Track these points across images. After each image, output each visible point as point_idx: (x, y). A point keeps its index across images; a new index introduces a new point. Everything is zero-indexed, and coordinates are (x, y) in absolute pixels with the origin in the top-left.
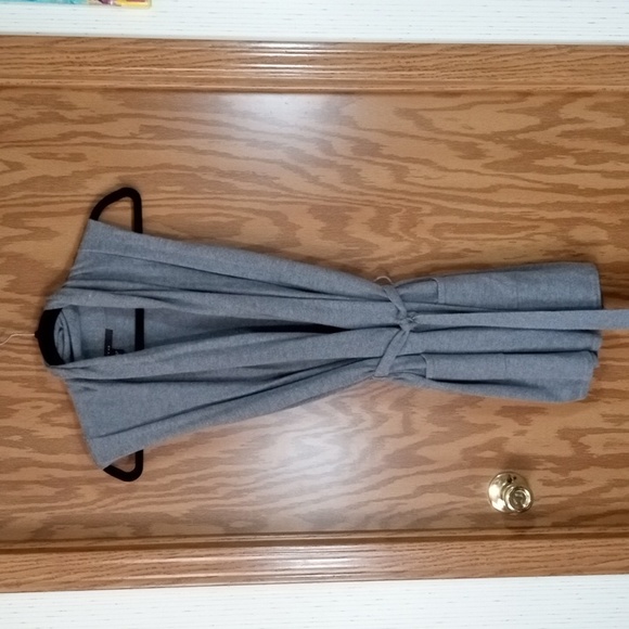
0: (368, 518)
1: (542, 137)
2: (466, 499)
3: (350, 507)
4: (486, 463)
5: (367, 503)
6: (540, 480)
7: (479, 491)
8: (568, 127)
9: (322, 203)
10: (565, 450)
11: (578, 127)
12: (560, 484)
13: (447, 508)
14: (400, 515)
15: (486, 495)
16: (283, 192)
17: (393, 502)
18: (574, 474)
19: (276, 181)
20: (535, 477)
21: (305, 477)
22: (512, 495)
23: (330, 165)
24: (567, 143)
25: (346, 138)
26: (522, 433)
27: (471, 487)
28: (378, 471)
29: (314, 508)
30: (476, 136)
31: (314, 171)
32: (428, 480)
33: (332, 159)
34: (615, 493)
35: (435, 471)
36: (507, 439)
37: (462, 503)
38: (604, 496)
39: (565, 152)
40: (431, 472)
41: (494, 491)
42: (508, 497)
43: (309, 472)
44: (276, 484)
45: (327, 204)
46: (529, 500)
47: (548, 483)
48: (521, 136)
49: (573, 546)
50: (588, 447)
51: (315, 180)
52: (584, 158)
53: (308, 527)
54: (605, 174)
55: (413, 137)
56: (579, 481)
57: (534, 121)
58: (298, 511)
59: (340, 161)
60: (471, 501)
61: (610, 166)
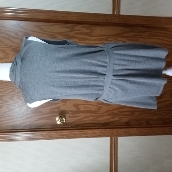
0: (26, 126)
1: (70, 34)
2: (50, 121)
3: (21, 123)
4: (55, 112)
5: (26, 122)
6: (68, 116)
7: (53, 119)
8: (77, 32)
9: (15, 48)
10: (74, 109)
11: (79, 32)
12: (73, 117)
13: (46, 123)
14: (34, 125)
15: (55, 120)
16: (5, 45)
17: (32, 122)
18: (76, 115)
19: (3, 42)
20: (67, 116)
21: (10, 116)
22: (61, 120)
23: (17, 38)
24: (76, 36)
25: (22, 32)
26: (64, 105)
27: (52, 118)
28: (29, 114)
29: (12, 124)
30: (54, 33)
31: (13, 40)
32: (41, 117)
33: (18, 37)
34: (86, 119)
35: (43, 114)
36: (61, 106)
37: (49, 122)
38: (84, 120)
39: (76, 38)
40: (42, 115)
41: (57, 119)
42: (60, 120)
43: (11, 115)
44: (2, 118)
45: (16, 48)
46: (65, 121)
47: (70, 117)
48: (66, 33)
49: (75, 132)
50: (80, 108)
51: (13, 42)
52: (80, 39)
53: (10, 128)
54: (85, 43)
55: (38, 32)
56: (77, 116)
57: (69, 30)
58: (8, 124)
59: (20, 38)
60: (52, 121)
61: (87, 42)
